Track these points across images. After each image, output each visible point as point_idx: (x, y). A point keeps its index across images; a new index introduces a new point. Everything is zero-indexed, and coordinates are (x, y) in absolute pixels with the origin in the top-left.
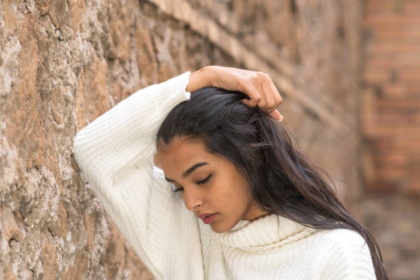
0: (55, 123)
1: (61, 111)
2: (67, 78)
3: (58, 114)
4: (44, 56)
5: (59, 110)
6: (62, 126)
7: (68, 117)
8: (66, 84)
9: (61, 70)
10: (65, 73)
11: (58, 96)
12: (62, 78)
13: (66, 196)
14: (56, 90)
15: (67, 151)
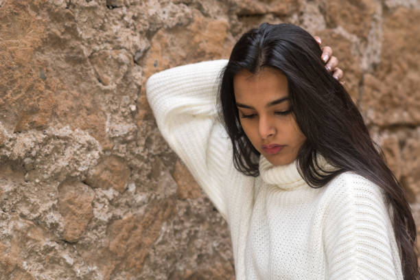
0: (100, 85)
1: (110, 73)
2: (119, 42)
3: (105, 76)
4: (64, 26)
5: (107, 73)
6: (111, 86)
7: (121, 78)
8: (118, 48)
9: (108, 36)
10: (116, 38)
11: (105, 59)
12: (111, 43)
13: (118, 151)
14: (100, 55)
15: (123, 110)
